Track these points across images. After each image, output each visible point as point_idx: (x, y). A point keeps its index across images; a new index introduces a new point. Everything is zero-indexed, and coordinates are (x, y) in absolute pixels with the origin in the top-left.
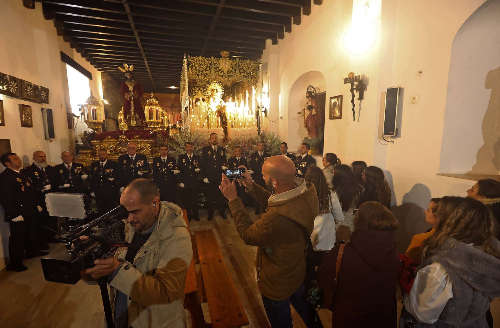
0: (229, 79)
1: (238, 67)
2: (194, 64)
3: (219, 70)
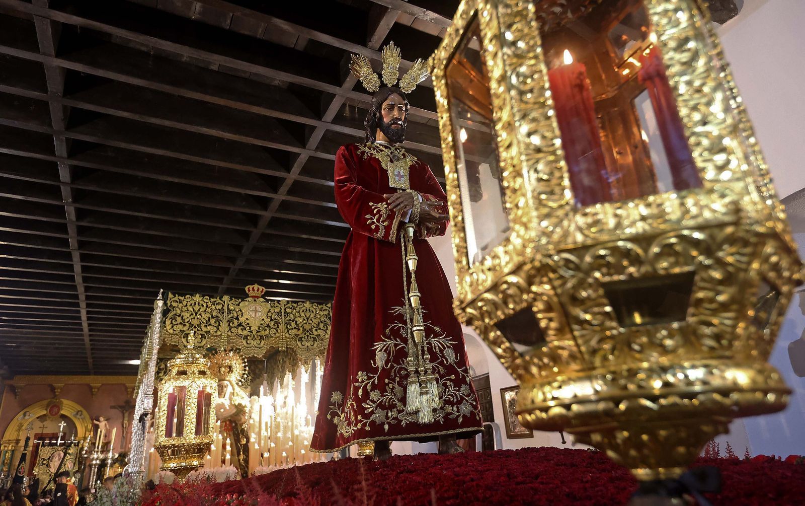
0: (262, 345)
1: (283, 316)
2: (179, 312)
3: (240, 325)
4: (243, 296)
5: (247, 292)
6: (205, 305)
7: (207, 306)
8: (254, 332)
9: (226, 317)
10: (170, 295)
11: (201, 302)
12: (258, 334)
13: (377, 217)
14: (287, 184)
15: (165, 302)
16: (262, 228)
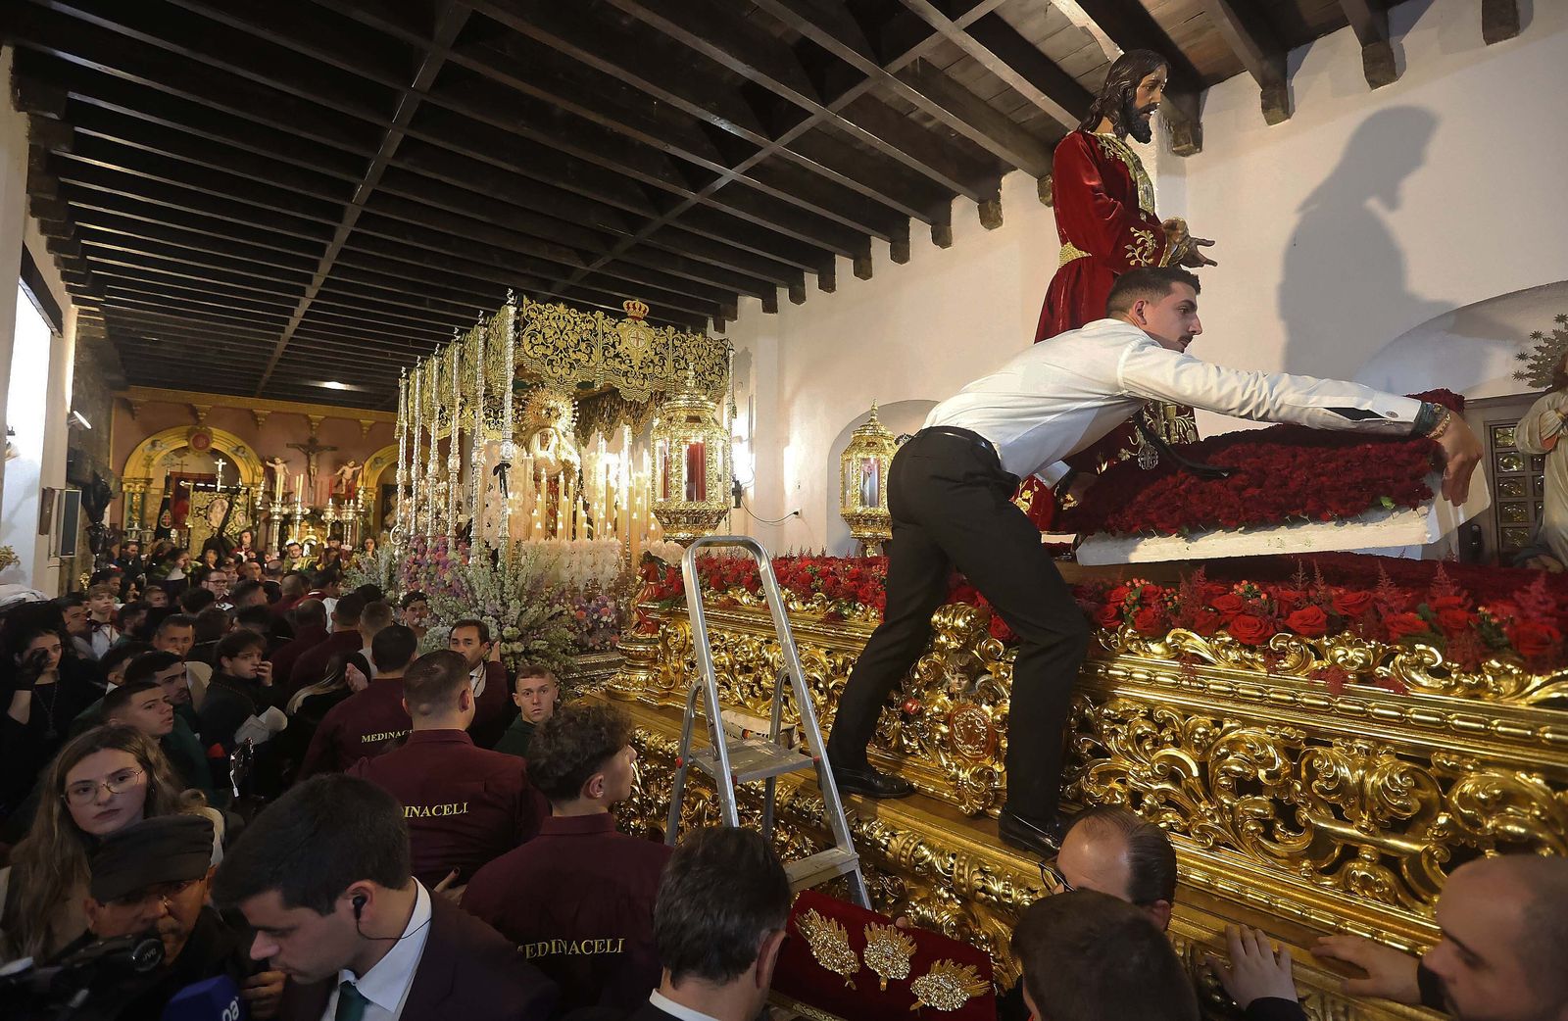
0: (645, 386)
1: (670, 351)
2: (539, 327)
3: (617, 356)
4: (621, 316)
5: (626, 310)
6: (572, 321)
7: (575, 323)
8: (636, 368)
9: (601, 342)
10: (526, 300)
12: (641, 371)
13: (1140, 249)
14: (759, 156)
15: (518, 309)
16: (670, 218)
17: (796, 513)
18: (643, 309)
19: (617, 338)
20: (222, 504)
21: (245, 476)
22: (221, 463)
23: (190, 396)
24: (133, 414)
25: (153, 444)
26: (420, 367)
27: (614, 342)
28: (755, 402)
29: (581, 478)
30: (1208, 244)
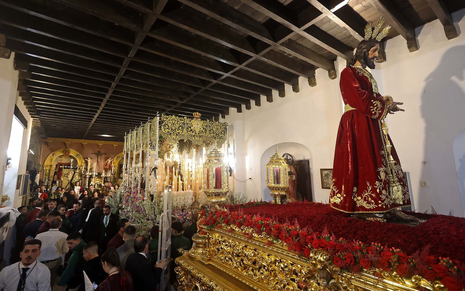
0: (200, 139)
1: (208, 128)
2: (167, 123)
3: (191, 130)
4: (192, 118)
5: (194, 115)
6: (177, 120)
7: (178, 121)
8: (197, 134)
9: (186, 126)
10: (163, 115)
11: (175, 119)
12: (199, 135)
13: (376, 108)
14: (236, 69)
15: (160, 118)
16: (208, 87)
17: (250, 179)
18: (199, 115)
19: (191, 125)
20: (72, 173)
21: (79, 163)
22: (72, 160)
23: (63, 140)
24: (48, 146)
25: (53, 155)
26: (131, 133)
27: (190, 126)
28: (235, 141)
29: (180, 167)
30: (401, 104)
